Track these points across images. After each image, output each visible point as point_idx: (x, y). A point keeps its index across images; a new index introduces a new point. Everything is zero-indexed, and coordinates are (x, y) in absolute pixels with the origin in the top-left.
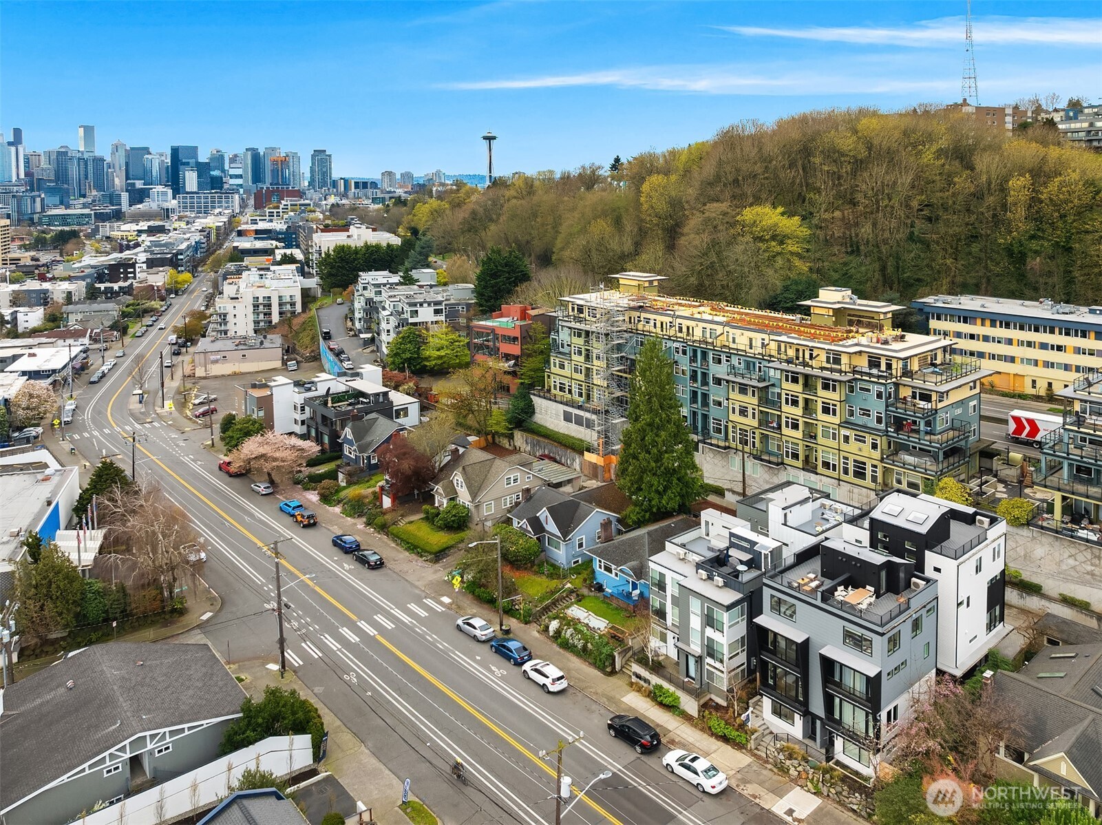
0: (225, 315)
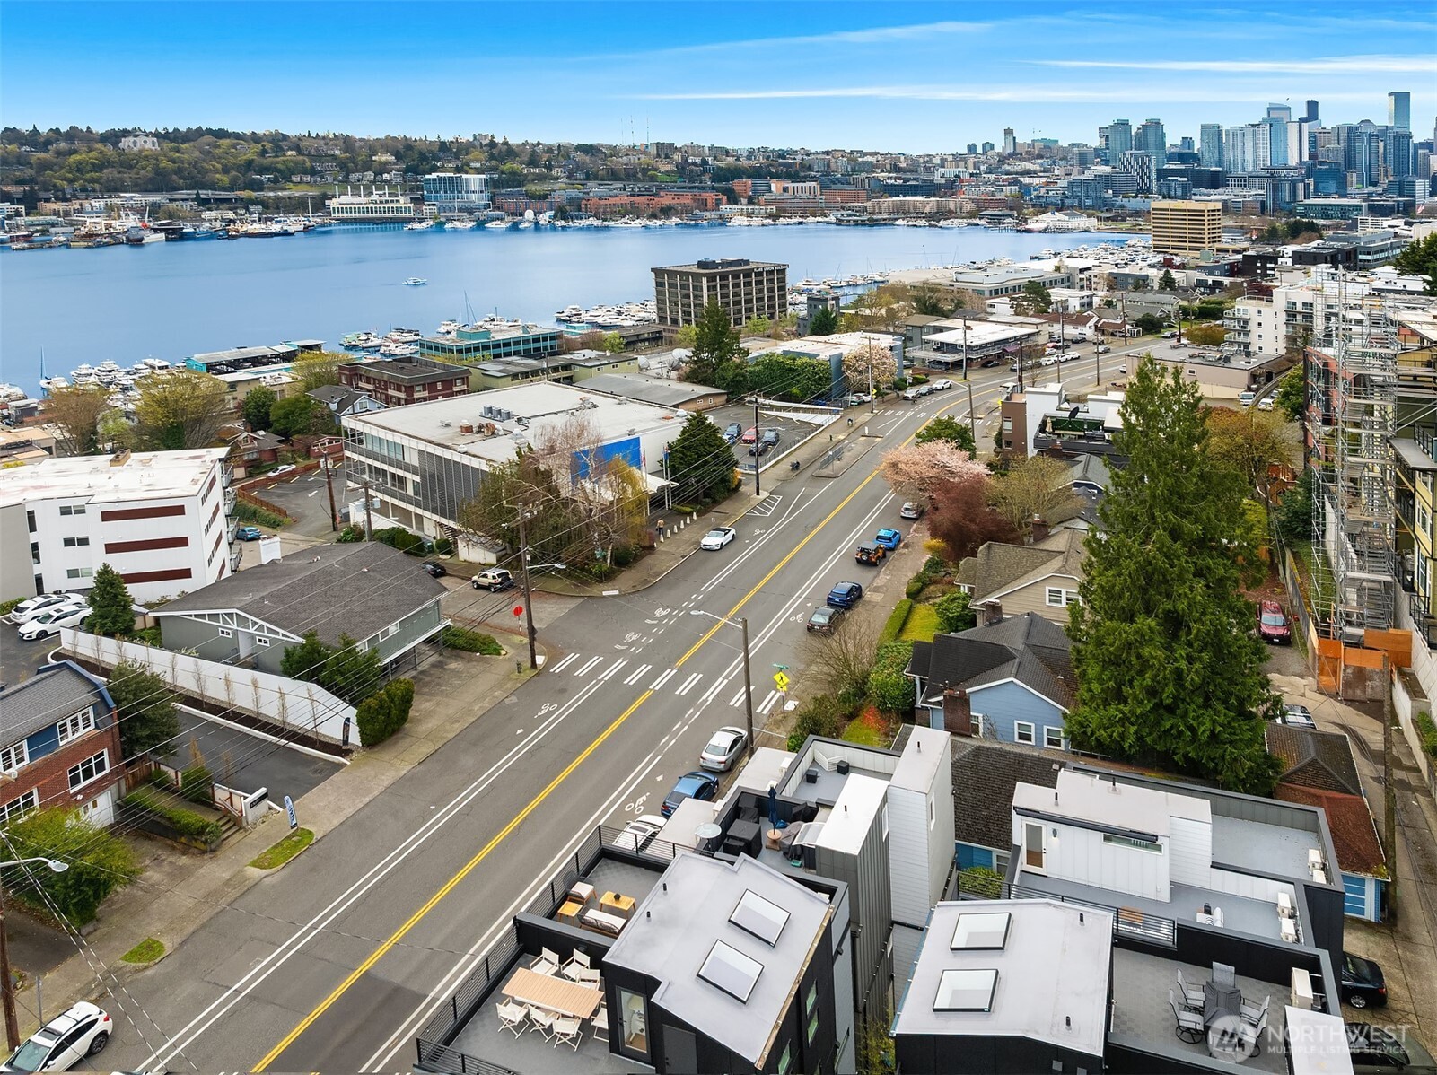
0: (1246, 321)
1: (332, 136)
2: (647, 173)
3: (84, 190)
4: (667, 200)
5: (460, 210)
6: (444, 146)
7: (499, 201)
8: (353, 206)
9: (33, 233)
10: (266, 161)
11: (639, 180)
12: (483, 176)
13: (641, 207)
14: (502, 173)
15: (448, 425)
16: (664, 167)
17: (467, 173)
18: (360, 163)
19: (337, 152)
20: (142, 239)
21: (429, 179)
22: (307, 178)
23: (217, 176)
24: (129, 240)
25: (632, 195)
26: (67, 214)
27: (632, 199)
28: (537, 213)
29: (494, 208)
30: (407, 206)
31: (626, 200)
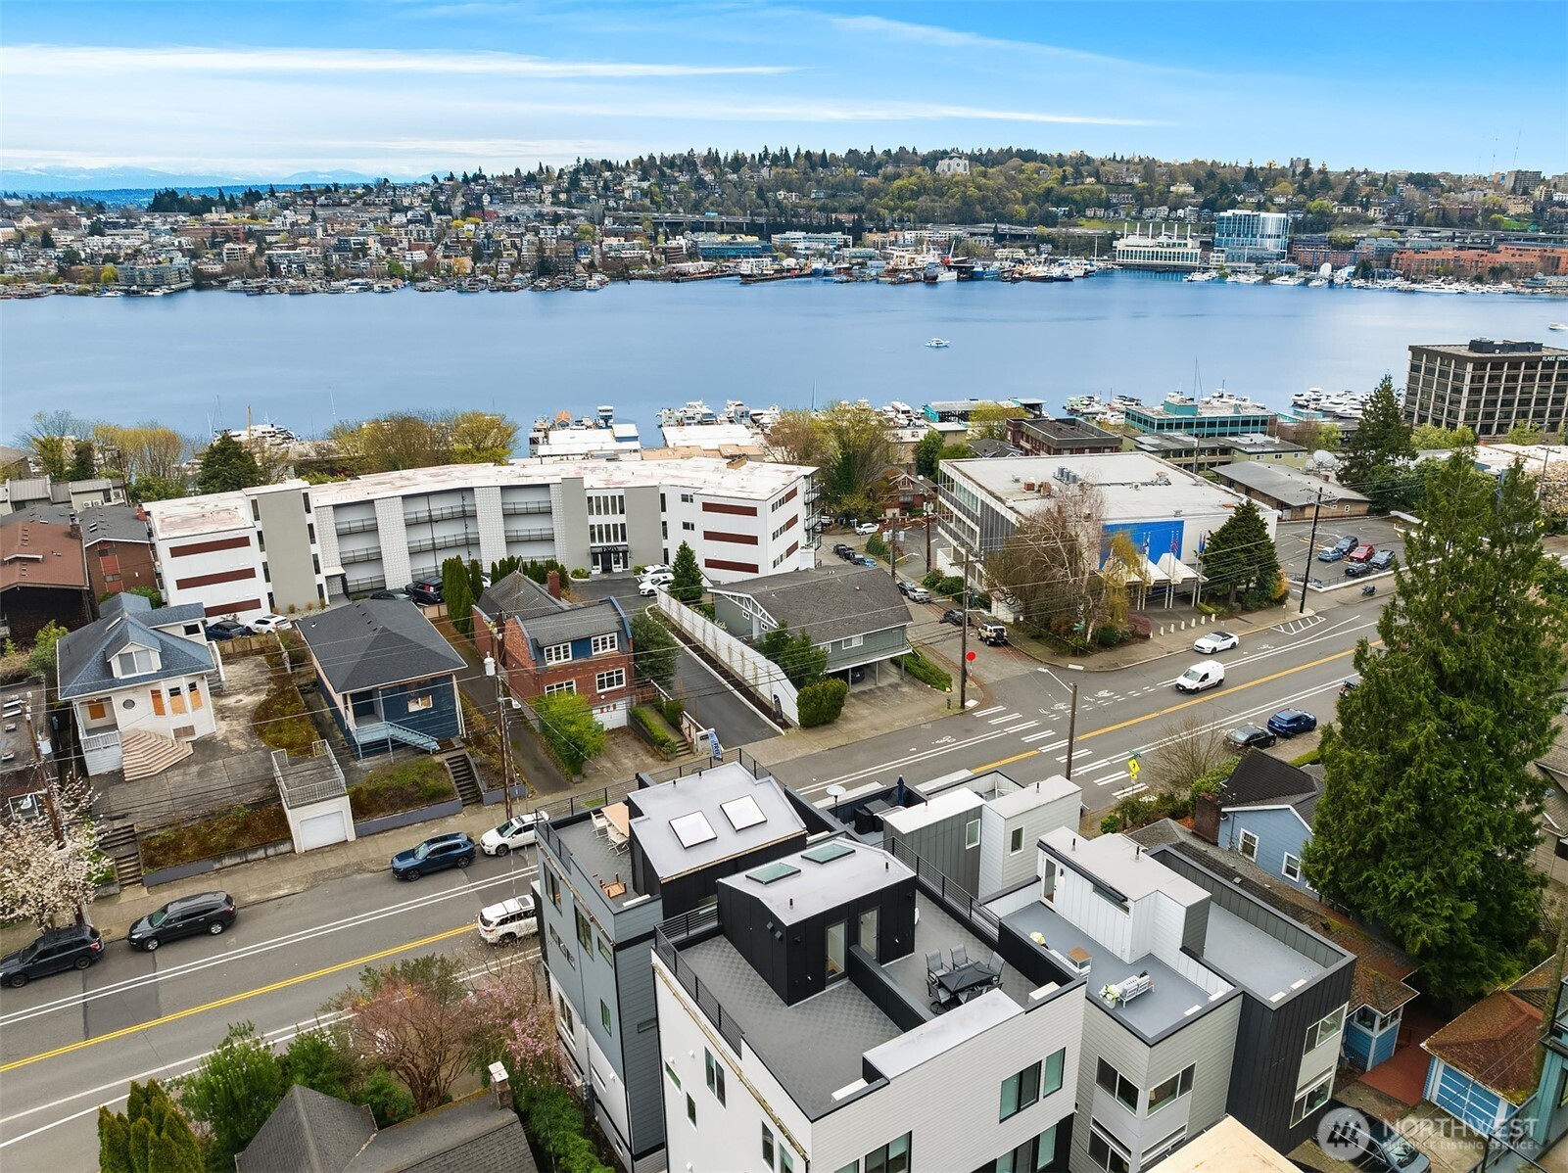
1: (1137, 160)
2: (1490, 216)
3: (901, 220)
4: (1504, 257)
5: (1250, 260)
6: (1250, 174)
7: (1298, 249)
8: (1138, 249)
9: (854, 265)
10: (1064, 190)
11: (1476, 227)
12: (1284, 215)
13: (1467, 265)
14: (1309, 212)
15: (1017, 481)
16: (1516, 207)
17: (1268, 211)
18: (1156, 194)
19: (1136, 180)
20: (936, 278)
21: (1223, 218)
22: (1100, 213)
23: (1017, 207)
24: (926, 277)
25: (1460, 248)
26: (884, 245)
27: (1458, 253)
28: (1335, 268)
29: (1289, 258)
30: (1194, 251)
31: (1450, 254)
